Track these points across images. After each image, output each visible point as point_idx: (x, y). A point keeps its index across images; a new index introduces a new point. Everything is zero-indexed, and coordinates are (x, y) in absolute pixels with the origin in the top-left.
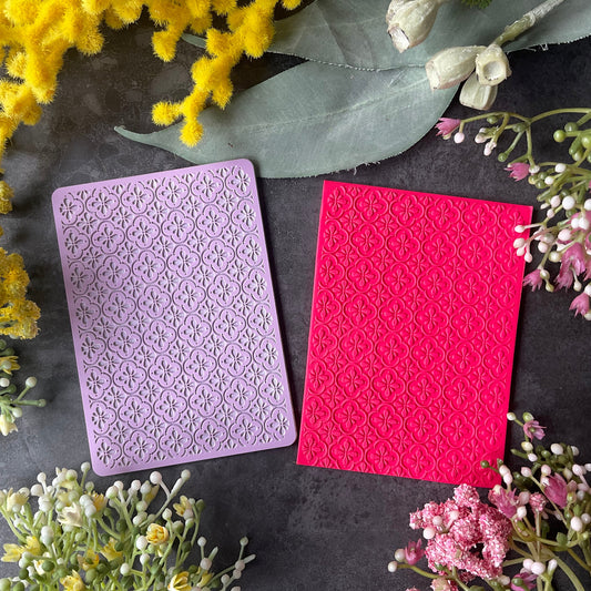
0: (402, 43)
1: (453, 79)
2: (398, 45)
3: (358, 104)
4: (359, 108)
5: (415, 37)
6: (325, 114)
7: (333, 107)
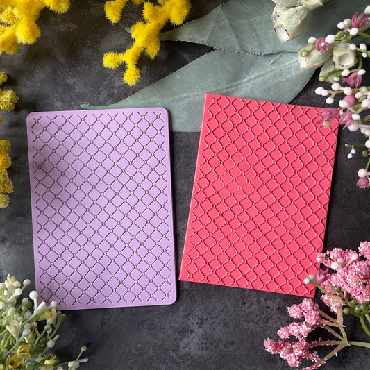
0: (284, 37)
1: (316, 64)
2: (280, 38)
3: (248, 78)
4: (249, 81)
5: (294, 34)
6: (226, 86)
7: (231, 81)
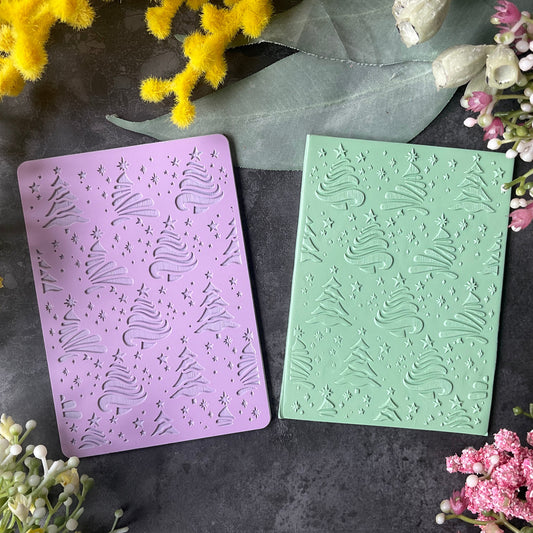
0: (411, 38)
1: (460, 81)
2: (406, 40)
3: (357, 94)
6: (323, 104)
7: (331, 97)
